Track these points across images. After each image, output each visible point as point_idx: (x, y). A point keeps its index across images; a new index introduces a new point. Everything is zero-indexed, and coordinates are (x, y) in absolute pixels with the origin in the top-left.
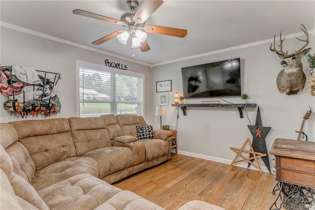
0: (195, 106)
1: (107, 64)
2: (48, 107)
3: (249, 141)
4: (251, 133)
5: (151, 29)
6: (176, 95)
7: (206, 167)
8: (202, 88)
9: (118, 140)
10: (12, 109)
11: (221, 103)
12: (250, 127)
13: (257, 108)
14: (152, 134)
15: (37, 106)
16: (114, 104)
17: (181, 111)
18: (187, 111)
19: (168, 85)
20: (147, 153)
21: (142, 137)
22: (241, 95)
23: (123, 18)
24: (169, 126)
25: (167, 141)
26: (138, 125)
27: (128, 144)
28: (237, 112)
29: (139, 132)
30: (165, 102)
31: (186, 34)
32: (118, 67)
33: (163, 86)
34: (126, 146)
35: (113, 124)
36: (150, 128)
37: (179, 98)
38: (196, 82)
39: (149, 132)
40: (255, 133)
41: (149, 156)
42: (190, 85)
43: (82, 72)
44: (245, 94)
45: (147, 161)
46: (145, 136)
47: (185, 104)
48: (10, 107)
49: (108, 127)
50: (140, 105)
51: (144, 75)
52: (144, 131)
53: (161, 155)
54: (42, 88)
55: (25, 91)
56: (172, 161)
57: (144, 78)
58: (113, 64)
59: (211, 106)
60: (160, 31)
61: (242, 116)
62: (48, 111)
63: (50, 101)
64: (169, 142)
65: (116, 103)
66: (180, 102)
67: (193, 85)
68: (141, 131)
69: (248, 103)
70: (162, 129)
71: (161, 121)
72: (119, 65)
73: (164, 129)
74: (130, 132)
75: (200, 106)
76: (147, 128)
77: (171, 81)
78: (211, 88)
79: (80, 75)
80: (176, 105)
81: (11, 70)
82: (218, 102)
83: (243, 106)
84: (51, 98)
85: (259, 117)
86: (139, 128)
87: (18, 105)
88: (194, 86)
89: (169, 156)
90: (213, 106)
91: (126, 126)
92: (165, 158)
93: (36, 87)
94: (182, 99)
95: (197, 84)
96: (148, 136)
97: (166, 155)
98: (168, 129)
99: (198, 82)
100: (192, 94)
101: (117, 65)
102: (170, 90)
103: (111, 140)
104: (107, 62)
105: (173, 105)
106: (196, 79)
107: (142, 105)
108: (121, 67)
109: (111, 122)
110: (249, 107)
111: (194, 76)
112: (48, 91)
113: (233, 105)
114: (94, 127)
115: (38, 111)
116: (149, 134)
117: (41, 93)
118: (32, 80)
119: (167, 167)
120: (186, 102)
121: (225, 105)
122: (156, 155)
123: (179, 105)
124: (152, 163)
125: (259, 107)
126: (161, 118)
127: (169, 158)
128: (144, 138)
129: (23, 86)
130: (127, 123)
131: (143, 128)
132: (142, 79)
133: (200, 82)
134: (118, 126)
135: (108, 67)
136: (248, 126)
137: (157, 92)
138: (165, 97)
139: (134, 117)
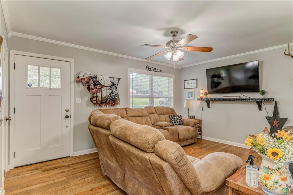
0: (218, 100)
1: (148, 69)
2: (114, 100)
3: (267, 130)
4: (269, 123)
5: (186, 49)
6: (201, 91)
7: (227, 149)
8: (224, 84)
9: (158, 125)
10: (95, 102)
11: (241, 98)
12: (268, 118)
13: (274, 102)
14: (182, 122)
15: (108, 100)
16: (152, 99)
17: (205, 104)
18: (211, 104)
19: (194, 83)
20: (179, 135)
21: (174, 124)
22: (259, 91)
23: (168, 44)
24: (195, 116)
25: (194, 128)
26: (170, 115)
27: (166, 127)
28: (256, 105)
29: (171, 120)
30: (192, 96)
31: (212, 50)
32: (155, 70)
33: (190, 83)
34: (165, 129)
35: (153, 113)
36: (180, 117)
37: (204, 94)
38: (219, 79)
39: (180, 120)
40: (272, 123)
41: (181, 137)
42: (213, 82)
43: (132, 76)
44: (262, 91)
45: (179, 141)
46: (176, 123)
47: (209, 99)
48: (95, 100)
49: (149, 115)
50: (171, 99)
51: (174, 76)
52: (176, 119)
53: (190, 138)
54: (111, 88)
55: (103, 90)
56: (198, 144)
57: (174, 77)
58: (152, 69)
59: (232, 100)
60: (193, 49)
61: (260, 109)
62: (114, 103)
63: (114, 96)
64: (196, 128)
65: (153, 98)
66: (205, 97)
67: (216, 81)
68: (173, 119)
69: (266, 98)
70: (189, 118)
71: (188, 112)
72: (156, 69)
73: (191, 118)
74: (164, 119)
75: (222, 100)
76: (178, 117)
77: (197, 79)
78: (233, 83)
79: (131, 78)
80: (201, 99)
81: (96, 78)
82: (239, 97)
83: (261, 100)
84: (115, 94)
85: (276, 110)
86: (171, 117)
87: (99, 99)
88: (217, 83)
89: (196, 140)
90: (234, 100)
91: (162, 115)
92: (193, 141)
93: (108, 88)
94: (206, 94)
95: (220, 80)
96: (179, 123)
97: (193, 138)
98: (194, 119)
99: (220, 79)
100: (215, 89)
101: (155, 69)
102: (196, 87)
103: (152, 124)
104: (147, 67)
105: (199, 99)
106: (219, 76)
107: (173, 99)
108: (157, 71)
109: (152, 112)
110: (266, 101)
111: (217, 74)
112: (114, 90)
113: (252, 99)
114: (141, 115)
115: (108, 103)
116: (180, 122)
117: (110, 91)
118: (107, 84)
119: (195, 147)
120: (209, 96)
121: (244, 100)
122: (186, 137)
123: (204, 99)
124: (183, 143)
125: (276, 101)
126: (188, 109)
127: (196, 141)
128: (176, 125)
129: (102, 87)
130: (162, 112)
131: (174, 117)
132: (173, 78)
133: (222, 79)
134: (156, 115)
135: (148, 71)
136: (266, 117)
137: (184, 89)
138: (191, 92)
139: (167, 108)
